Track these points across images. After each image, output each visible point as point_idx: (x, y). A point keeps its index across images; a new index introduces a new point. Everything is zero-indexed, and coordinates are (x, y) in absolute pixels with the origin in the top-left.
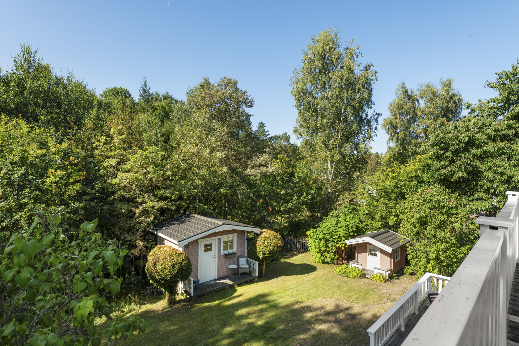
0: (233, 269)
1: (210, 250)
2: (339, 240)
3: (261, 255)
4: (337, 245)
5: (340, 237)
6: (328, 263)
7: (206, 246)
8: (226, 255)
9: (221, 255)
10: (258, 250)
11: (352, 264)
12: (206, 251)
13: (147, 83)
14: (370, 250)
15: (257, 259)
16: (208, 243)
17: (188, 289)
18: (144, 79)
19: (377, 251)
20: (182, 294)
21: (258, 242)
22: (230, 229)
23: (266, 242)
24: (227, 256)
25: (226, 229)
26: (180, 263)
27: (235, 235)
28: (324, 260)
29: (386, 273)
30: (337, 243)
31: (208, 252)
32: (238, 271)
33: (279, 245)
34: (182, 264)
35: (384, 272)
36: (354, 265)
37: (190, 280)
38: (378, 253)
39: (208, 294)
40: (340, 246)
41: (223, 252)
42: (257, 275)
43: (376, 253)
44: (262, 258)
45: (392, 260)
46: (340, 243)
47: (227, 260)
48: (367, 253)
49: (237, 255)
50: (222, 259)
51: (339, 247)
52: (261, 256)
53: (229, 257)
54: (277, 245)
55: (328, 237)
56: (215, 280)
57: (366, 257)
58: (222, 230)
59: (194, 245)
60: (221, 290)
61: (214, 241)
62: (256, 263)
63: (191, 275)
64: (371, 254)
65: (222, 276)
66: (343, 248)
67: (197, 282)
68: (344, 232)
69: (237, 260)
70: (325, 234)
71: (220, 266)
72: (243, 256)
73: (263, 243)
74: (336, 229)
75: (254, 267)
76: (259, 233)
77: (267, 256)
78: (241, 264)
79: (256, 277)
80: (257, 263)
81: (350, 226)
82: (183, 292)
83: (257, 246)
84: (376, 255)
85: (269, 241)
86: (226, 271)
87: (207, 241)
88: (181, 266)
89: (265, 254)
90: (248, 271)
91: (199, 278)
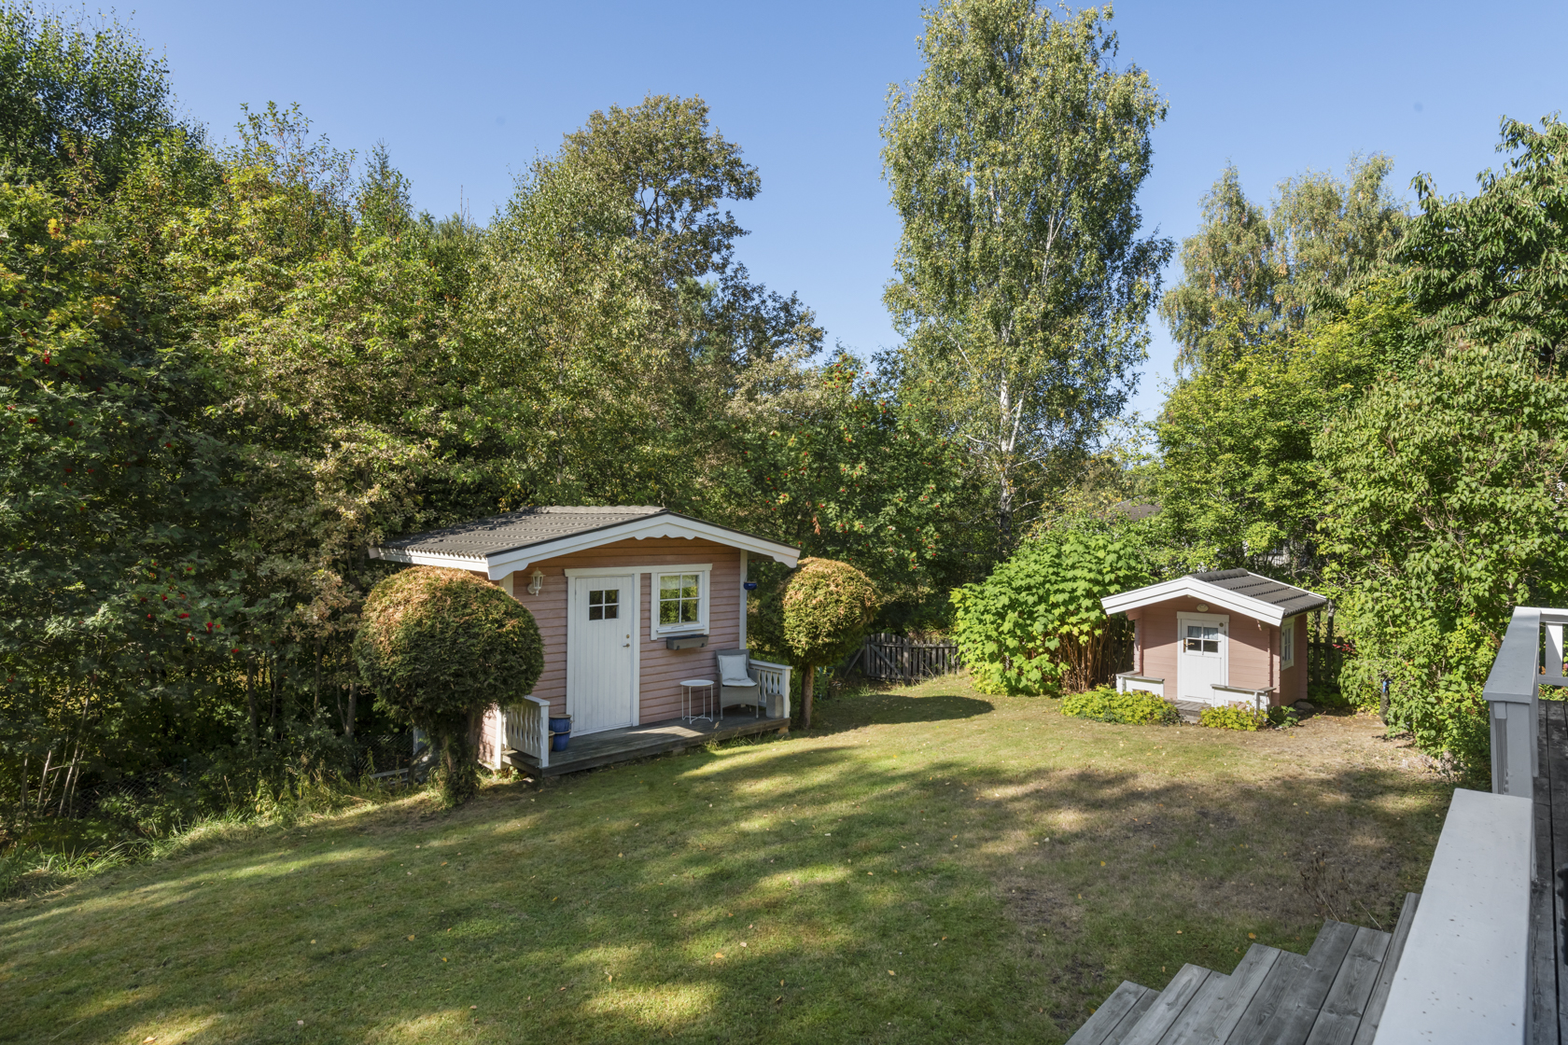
0: (696, 691)
1: (612, 613)
2: (1072, 608)
3: (804, 640)
4: (1065, 629)
5: (1073, 599)
6: (1028, 692)
7: (595, 597)
8: (670, 643)
9: (654, 637)
10: (790, 619)
11: (1125, 685)
12: (595, 614)
13: (392, 165)
14: (1191, 630)
15: (786, 654)
16: (604, 586)
17: (528, 748)
18: (379, 150)
19: (1216, 631)
20: (505, 771)
21: (791, 592)
22: (690, 536)
23: (821, 592)
24: (676, 643)
25: (673, 533)
26: (496, 621)
27: (704, 571)
28: (1018, 680)
29: (1258, 701)
30: (1063, 623)
31: (605, 623)
32: (717, 696)
33: (868, 604)
34: (502, 626)
35: (1252, 699)
36: (1132, 686)
37: (536, 706)
38: (1222, 640)
39: (606, 766)
40: (1076, 632)
41: (659, 629)
42: (787, 715)
43: (1212, 638)
44: (808, 653)
45: (1277, 659)
46: (1073, 619)
47: (673, 660)
48: (1180, 644)
49: (711, 647)
50: (658, 654)
51: (1069, 634)
52: (800, 642)
53: (684, 645)
54: (863, 602)
55: (1031, 600)
56: (632, 728)
57: (1175, 658)
58: (658, 534)
59: (551, 588)
60: (654, 757)
61: (624, 581)
62: (781, 672)
63: (539, 684)
64: (1195, 646)
65: (658, 718)
66: (1083, 639)
67: (562, 724)
68: (1092, 575)
69: (709, 662)
70: (1018, 590)
71: (647, 679)
72: (733, 651)
73: (808, 596)
74: (1057, 574)
75: (776, 688)
76: (792, 564)
77: (825, 645)
78: (725, 676)
79: (782, 722)
80: (787, 673)
81: (1107, 565)
82: (508, 760)
83: (787, 608)
84: (1212, 647)
85: (832, 588)
86: (672, 699)
87: (603, 579)
88: (500, 635)
89: (816, 637)
90: (751, 699)
91: (569, 712)
